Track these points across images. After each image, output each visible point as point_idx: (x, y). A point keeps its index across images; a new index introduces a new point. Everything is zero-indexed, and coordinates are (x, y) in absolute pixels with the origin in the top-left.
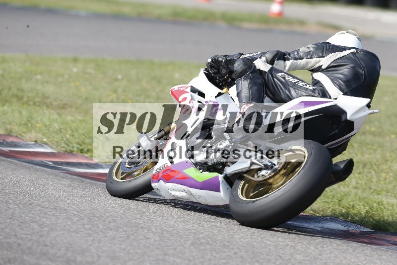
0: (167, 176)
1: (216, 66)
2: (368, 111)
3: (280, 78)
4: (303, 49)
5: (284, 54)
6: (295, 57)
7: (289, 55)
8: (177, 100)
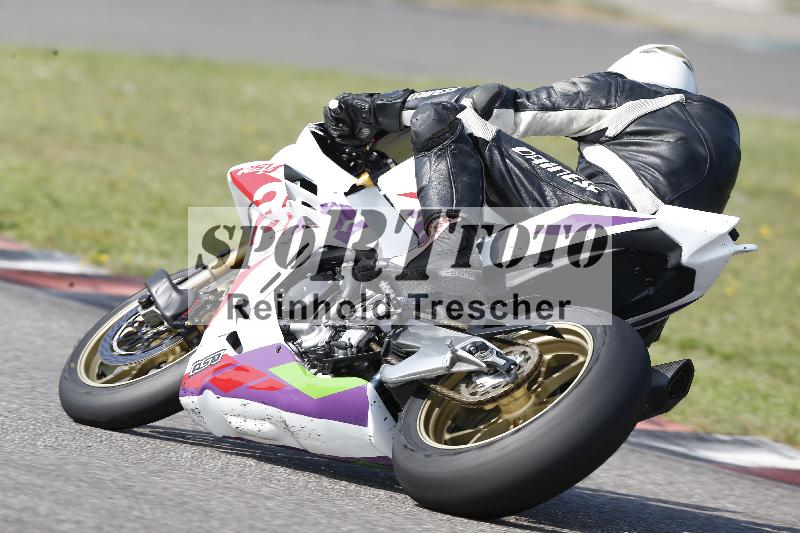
0: (226, 381)
1: (348, 120)
2: (732, 247)
3: (519, 159)
4: (561, 87)
5: (515, 95)
6: (542, 104)
7: (528, 98)
8: (250, 196)
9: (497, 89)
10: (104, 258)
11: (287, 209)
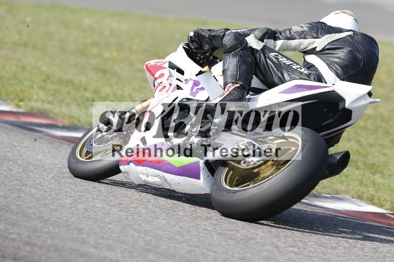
1: (198, 41)
2: (369, 100)
3: (273, 58)
5: (275, 33)
6: (287, 37)
7: (280, 34)
8: (153, 75)
9: (266, 31)
10: (21, 104)
11: (169, 81)
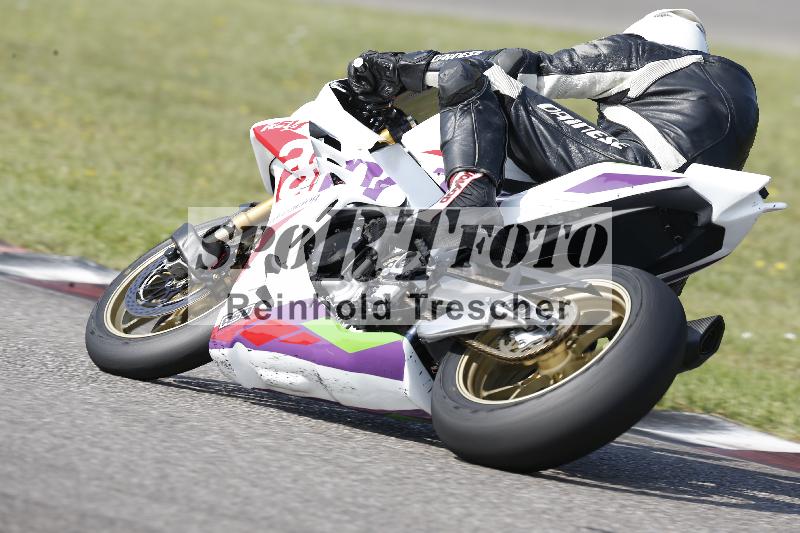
1: (371, 78)
2: (762, 205)
3: (544, 115)
5: (539, 59)
8: (276, 153)
9: (522, 54)
11: (314, 166)
